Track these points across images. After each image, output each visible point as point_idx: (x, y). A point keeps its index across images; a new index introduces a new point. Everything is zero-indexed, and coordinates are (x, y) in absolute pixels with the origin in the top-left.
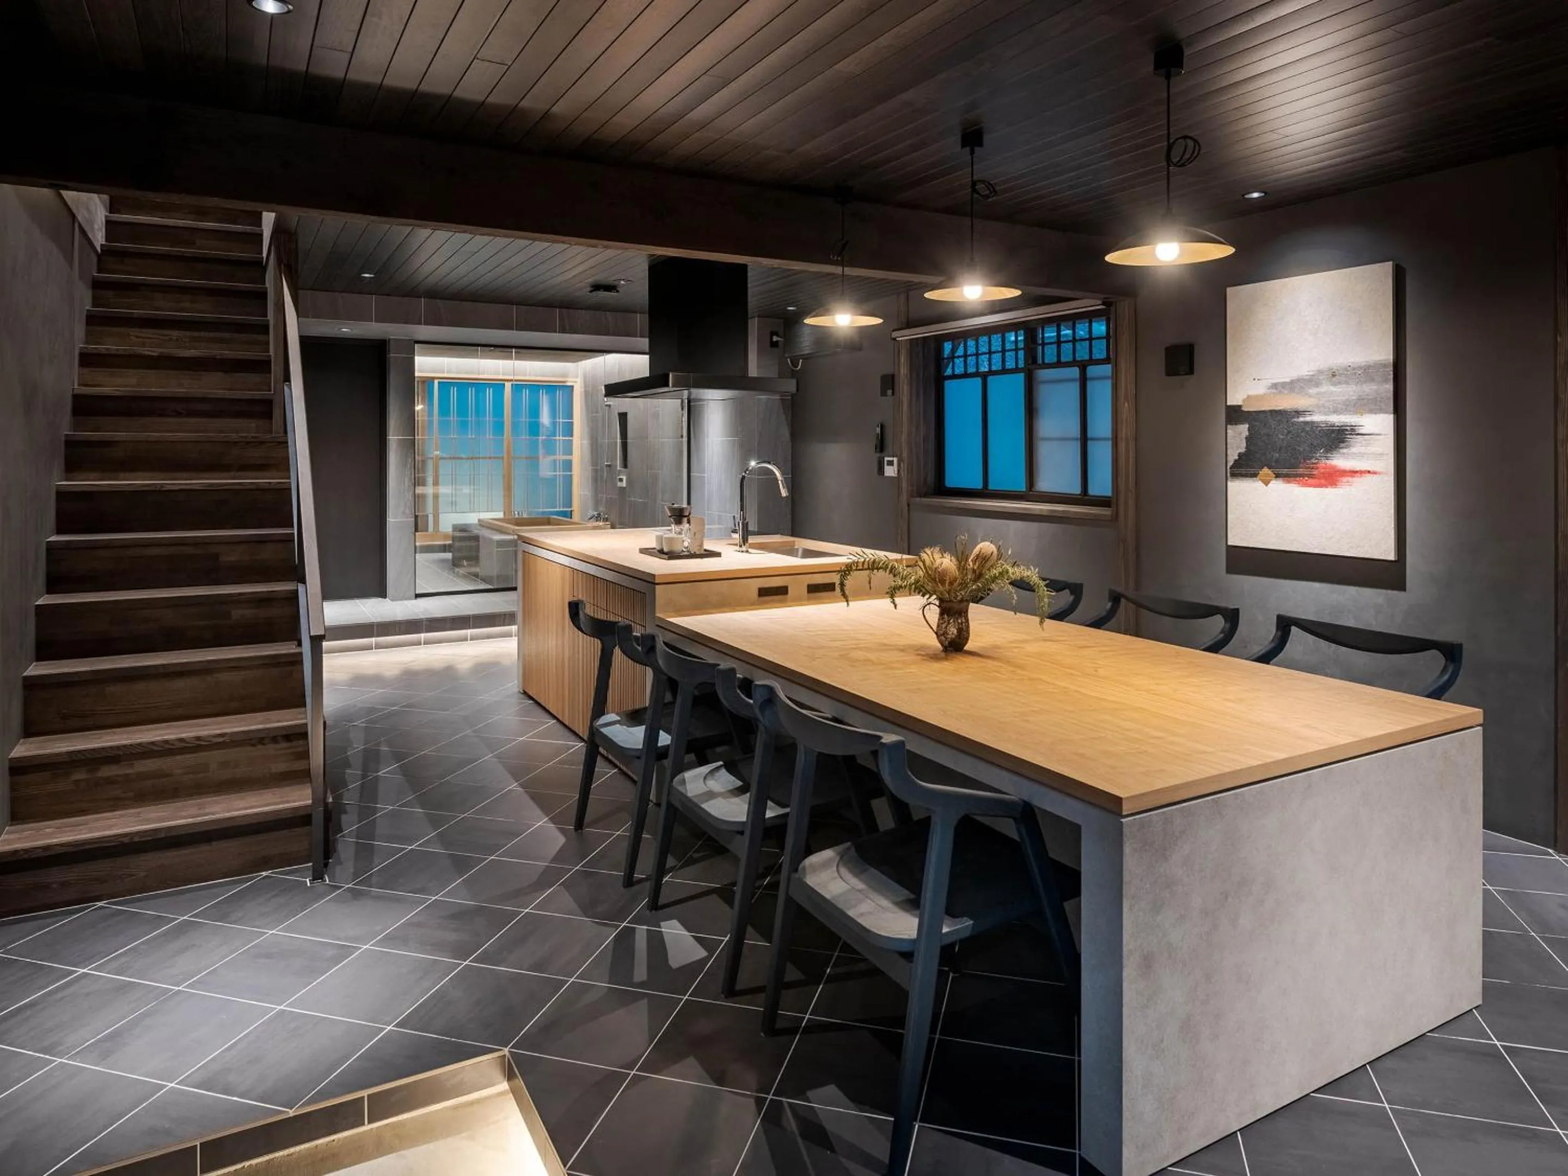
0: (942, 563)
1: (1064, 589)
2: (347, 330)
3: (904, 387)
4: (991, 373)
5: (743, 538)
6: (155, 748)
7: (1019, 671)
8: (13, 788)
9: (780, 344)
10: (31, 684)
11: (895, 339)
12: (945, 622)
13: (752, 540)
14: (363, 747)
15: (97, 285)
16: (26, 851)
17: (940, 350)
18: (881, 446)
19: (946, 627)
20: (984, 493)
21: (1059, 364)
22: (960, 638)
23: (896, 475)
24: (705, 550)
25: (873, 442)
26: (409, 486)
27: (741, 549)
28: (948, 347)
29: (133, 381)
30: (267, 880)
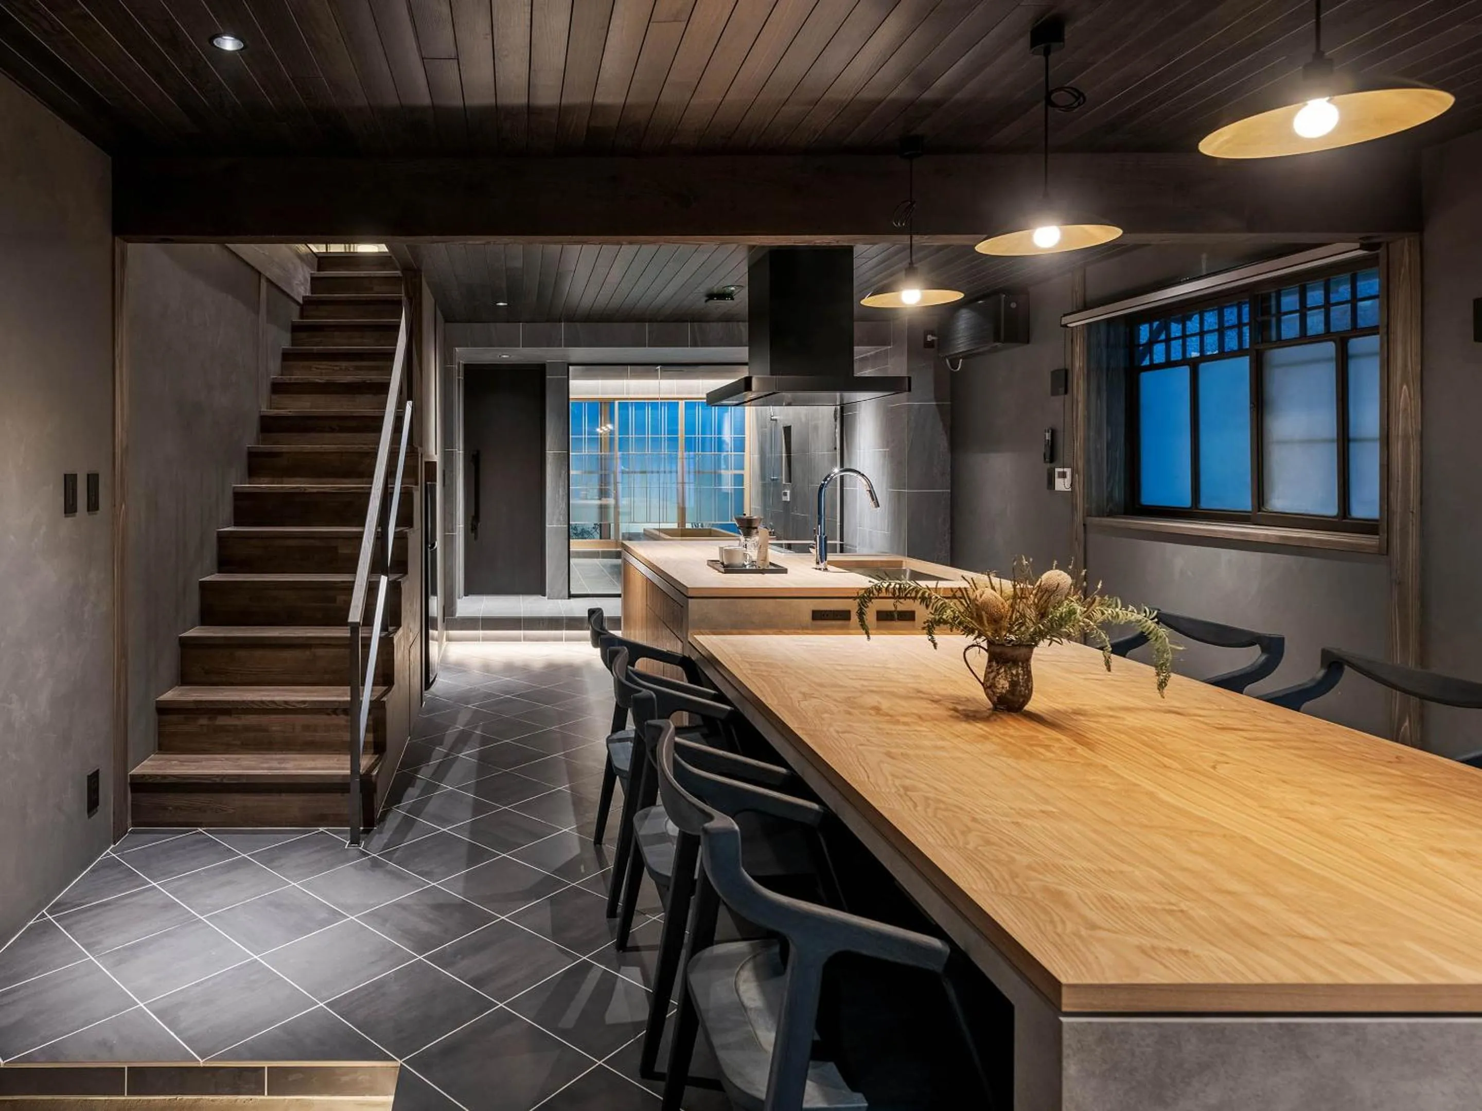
0: (983, 593)
1: (1252, 644)
2: (506, 355)
3: (1079, 386)
4: (1204, 358)
5: (821, 554)
6: (256, 707)
7: (1080, 750)
8: (160, 724)
9: (936, 344)
10: (186, 644)
11: (1065, 326)
12: (992, 672)
13: (831, 557)
14: (462, 728)
15: (296, 329)
16: (151, 776)
17: (1133, 335)
18: (1052, 455)
19: (994, 678)
20: (1193, 513)
21: (1304, 338)
22: (1013, 695)
23: (1070, 490)
24: (771, 564)
25: (1042, 449)
26: (563, 496)
27: (819, 567)
28: (1144, 333)
29: (308, 404)
30: (321, 836)
